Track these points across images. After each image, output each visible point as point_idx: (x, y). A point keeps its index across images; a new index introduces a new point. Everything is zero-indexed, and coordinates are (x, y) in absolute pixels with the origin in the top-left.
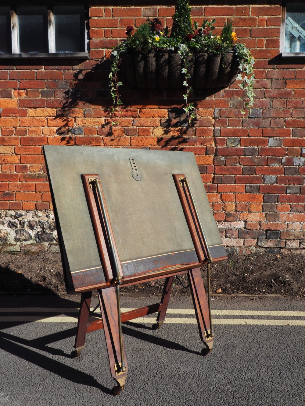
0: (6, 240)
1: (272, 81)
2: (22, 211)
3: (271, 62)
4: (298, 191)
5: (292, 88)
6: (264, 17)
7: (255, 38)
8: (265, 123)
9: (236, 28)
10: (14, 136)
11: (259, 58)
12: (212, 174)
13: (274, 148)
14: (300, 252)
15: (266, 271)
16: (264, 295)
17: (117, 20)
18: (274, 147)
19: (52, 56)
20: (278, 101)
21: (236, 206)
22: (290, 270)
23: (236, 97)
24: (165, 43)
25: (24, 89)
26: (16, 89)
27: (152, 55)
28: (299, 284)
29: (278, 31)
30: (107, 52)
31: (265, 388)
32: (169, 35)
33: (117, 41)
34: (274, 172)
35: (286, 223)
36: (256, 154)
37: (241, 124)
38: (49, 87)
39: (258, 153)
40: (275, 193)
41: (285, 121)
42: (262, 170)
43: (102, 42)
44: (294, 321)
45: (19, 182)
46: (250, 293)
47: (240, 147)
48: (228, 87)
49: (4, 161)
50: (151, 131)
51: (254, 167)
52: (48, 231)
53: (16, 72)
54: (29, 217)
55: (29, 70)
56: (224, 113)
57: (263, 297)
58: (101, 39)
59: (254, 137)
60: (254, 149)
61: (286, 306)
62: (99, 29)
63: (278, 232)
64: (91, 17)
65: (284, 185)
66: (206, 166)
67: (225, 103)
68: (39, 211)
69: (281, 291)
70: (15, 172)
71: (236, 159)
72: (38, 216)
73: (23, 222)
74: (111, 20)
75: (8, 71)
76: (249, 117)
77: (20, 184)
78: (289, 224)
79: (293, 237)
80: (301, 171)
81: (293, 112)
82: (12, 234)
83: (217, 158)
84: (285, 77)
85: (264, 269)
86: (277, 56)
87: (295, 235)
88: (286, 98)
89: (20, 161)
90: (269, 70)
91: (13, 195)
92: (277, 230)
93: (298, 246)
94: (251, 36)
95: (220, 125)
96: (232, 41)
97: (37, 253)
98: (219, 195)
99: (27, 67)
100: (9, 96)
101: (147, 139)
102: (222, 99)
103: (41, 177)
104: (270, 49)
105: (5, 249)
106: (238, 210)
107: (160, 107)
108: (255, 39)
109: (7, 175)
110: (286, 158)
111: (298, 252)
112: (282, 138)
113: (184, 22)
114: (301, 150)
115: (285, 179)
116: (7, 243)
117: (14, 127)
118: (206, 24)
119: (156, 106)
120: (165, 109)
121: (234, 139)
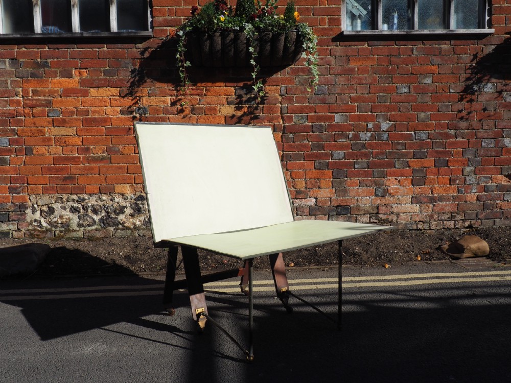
0: (68, 226)
1: (336, 58)
2: (85, 195)
3: (334, 40)
4: (366, 166)
5: (355, 65)
8: (331, 99)
9: (298, 7)
10: (75, 117)
11: (322, 36)
12: (281, 151)
16: (334, 266)
18: (341, 123)
19: (115, 35)
20: (343, 77)
21: (306, 183)
22: (360, 242)
23: (302, 74)
24: (229, 22)
25: (85, 69)
26: (77, 69)
27: (218, 34)
28: (368, 255)
29: (339, 10)
30: (171, 31)
32: (233, 14)
33: (181, 19)
34: (342, 147)
35: (356, 198)
36: (324, 130)
37: (307, 100)
38: (112, 66)
39: (326, 129)
40: (343, 168)
41: (350, 97)
42: (330, 146)
43: (165, 20)
44: (361, 283)
45: (81, 165)
46: (321, 265)
47: (307, 124)
48: (294, 65)
49: (65, 143)
50: (218, 109)
51: (322, 143)
52: (113, 216)
53: (77, 51)
54: (92, 201)
55: (91, 49)
56: (291, 90)
57: (334, 268)
58: (165, 17)
59: (321, 114)
60: (321, 126)
62: (162, 8)
63: (349, 208)
65: (352, 160)
67: (291, 81)
68: (103, 194)
69: (351, 262)
70: (77, 155)
71: (304, 136)
72: (102, 200)
73: (86, 207)
75: (69, 50)
76: (315, 94)
77: (82, 167)
78: (358, 200)
79: (362, 212)
80: (368, 146)
81: (357, 88)
82: (75, 219)
83: (285, 135)
84: (348, 55)
86: (340, 33)
87: (365, 210)
88: (350, 75)
89: (82, 143)
90: (333, 47)
91: (76, 179)
92: (347, 206)
93: (368, 221)
94: (313, 15)
95: (287, 102)
96: (295, 20)
97: (102, 238)
98: (289, 173)
99: (89, 45)
100: (70, 76)
101: (214, 117)
102: (288, 76)
103: (105, 159)
104: (332, 27)
105: (68, 236)
106: (308, 187)
107: (227, 84)
108: (318, 18)
109: (68, 157)
110: (353, 133)
112: (348, 114)
113: (247, 2)
114: (367, 125)
115: (353, 154)
116: (69, 230)
117: (75, 108)
118: (269, 4)
119: (223, 84)
120: (231, 87)
121: (301, 116)
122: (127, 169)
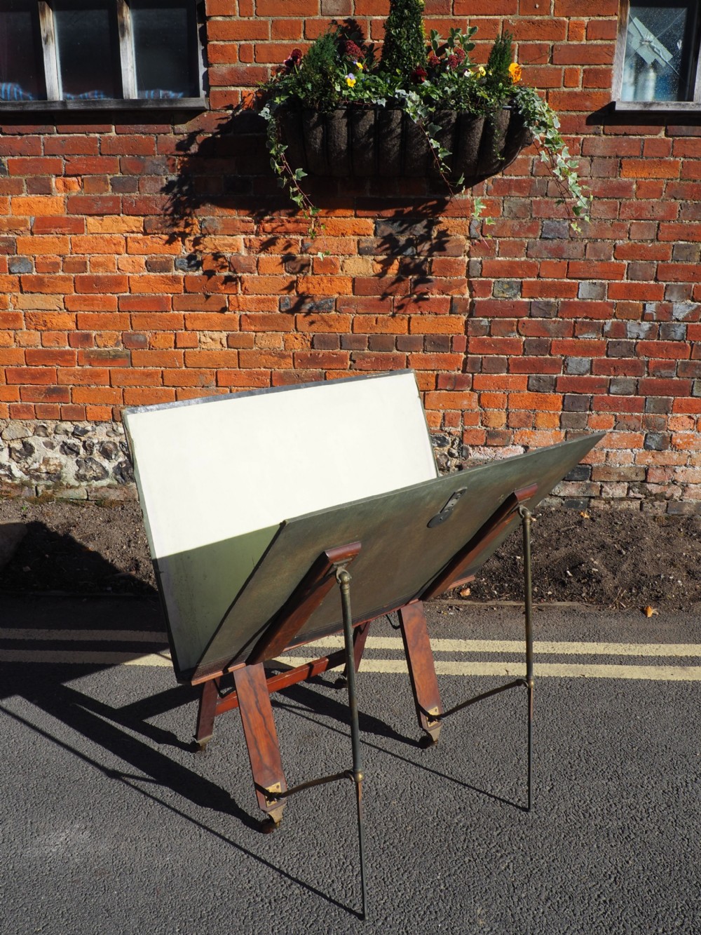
0: (59, 477)
1: (592, 161)
2: (86, 423)
3: (592, 120)
4: (632, 388)
5: (633, 178)
6: (582, 18)
7: (559, 67)
8: (573, 250)
9: (520, 42)
10: (61, 274)
11: (568, 111)
12: (463, 354)
13: (591, 303)
14: (627, 506)
15: (557, 549)
16: (548, 604)
17: (265, 23)
18: (589, 300)
19: (131, 107)
20: (603, 204)
21: (508, 417)
22: (603, 547)
23: (518, 194)
24: (367, 88)
25: (76, 176)
26: (60, 176)
27: (340, 113)
28: (616, 579)
29: (610, 51)
30: (245, 95)
31: (521, 818)
32: (376, 64)
33: (265, 70)
34: (586, 350)
35: (605, 450)
36: (553, 313)
37: (524, 251)
38: (127, 170)
39: (558, 312)
40: (586, 392)
41: (615, 246)
42: (562, 347)
43: (234, 72)
44: (595, 667)
45: (77, 367)
47: (521, 299)
48: (501, 173)
49: (45, 326)
50: (339, 264)
51: (548, 340)
53: (57, 139)
54: (100, 435)
55: (84, 135)
56: (491, 227)
57: (546, 607)
58: (233, 65)
59: (550, 280)
60: (548, 304)
61: (586, 631)
62: (227, 43)
63: (588, 469)
64: (210, 17)
65: (605, 377)
66: (451, 336)
67: (492, 207)
68: (118, 423)
69: (580, 595)
70: (68, 348)
71: (511, 323)
72: (118, 434)
73: (89, 445)
74: (254, 23)
75: (42, 136)
76: (540, 238)
77: (79, 371)
78: (609, 454)
79: (616, 478)
80: (641, 349)
81: (632, 228)
82: (70, 467)
83: (473, 321)
84: (620, 154)
85: (554, 544)
86: (606, 106)
87: (620, 473)
88: (619, 198)
89: (77, 325)
90: (588, 136)
91: (68, 393)
92: (586, 464)
93: (624, 495)
94: (551, 62)
95: (482, 253)
96: (508, 81)
97: (121, 503)
98: (476, 396)
99: (80, 127)
100: (47, 191)
101: (331, 281)
102: (487, 197)
103: (120, 357)
104: (591, 90)
105: (59, 495)
106: (512, 425)
107: (359, 213)
108: (561, 69)
109: (52, 352)
110: (612, 322)
111: (624, 505)
112: (607, 282)
113: (408, 39)
114: (644, 305)
115: (608, 364)
116: (61, 484)
117: (60, 256)
118: (457, 37)
119: (349, 213)
120: (367, 217)
121: (508, 283)
122: (162, 377)
